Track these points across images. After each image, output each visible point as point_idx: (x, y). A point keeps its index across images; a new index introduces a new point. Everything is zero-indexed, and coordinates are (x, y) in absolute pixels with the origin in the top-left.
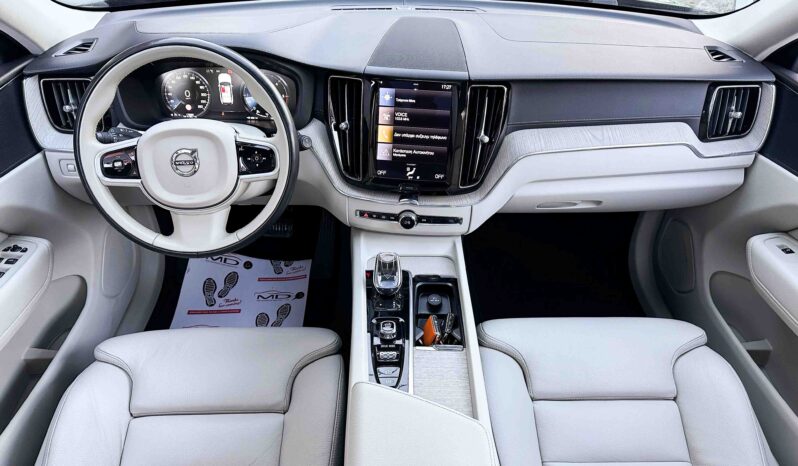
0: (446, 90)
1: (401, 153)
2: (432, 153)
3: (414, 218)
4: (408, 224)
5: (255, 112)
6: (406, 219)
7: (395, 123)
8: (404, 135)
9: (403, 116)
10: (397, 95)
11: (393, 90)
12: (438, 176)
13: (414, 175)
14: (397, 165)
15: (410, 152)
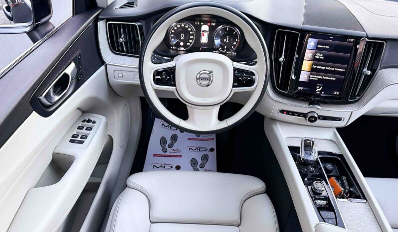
0: (350, 42)
1: (315, 77)
2: (334, 79)
3: (316, 116)
4: (312, 119)
5: (219, 48)
6: (312, 117)
7: (314, 59)
8: (318, 67)
9: (320, 56)
10: (319, 43)
11: (316, 40)
12: (335, 93)
13: (321, 91)
14: (311, 84)
15: (321, 77)
